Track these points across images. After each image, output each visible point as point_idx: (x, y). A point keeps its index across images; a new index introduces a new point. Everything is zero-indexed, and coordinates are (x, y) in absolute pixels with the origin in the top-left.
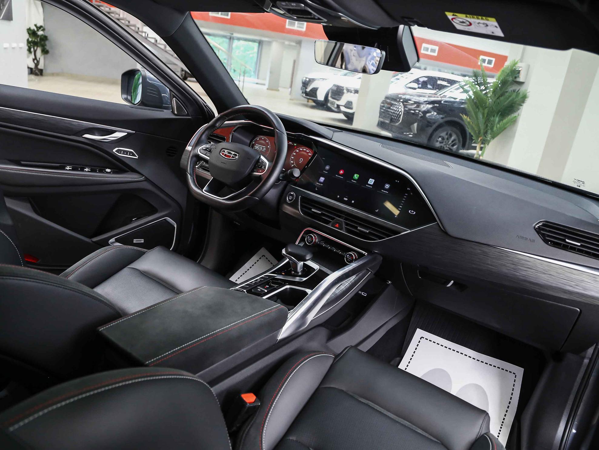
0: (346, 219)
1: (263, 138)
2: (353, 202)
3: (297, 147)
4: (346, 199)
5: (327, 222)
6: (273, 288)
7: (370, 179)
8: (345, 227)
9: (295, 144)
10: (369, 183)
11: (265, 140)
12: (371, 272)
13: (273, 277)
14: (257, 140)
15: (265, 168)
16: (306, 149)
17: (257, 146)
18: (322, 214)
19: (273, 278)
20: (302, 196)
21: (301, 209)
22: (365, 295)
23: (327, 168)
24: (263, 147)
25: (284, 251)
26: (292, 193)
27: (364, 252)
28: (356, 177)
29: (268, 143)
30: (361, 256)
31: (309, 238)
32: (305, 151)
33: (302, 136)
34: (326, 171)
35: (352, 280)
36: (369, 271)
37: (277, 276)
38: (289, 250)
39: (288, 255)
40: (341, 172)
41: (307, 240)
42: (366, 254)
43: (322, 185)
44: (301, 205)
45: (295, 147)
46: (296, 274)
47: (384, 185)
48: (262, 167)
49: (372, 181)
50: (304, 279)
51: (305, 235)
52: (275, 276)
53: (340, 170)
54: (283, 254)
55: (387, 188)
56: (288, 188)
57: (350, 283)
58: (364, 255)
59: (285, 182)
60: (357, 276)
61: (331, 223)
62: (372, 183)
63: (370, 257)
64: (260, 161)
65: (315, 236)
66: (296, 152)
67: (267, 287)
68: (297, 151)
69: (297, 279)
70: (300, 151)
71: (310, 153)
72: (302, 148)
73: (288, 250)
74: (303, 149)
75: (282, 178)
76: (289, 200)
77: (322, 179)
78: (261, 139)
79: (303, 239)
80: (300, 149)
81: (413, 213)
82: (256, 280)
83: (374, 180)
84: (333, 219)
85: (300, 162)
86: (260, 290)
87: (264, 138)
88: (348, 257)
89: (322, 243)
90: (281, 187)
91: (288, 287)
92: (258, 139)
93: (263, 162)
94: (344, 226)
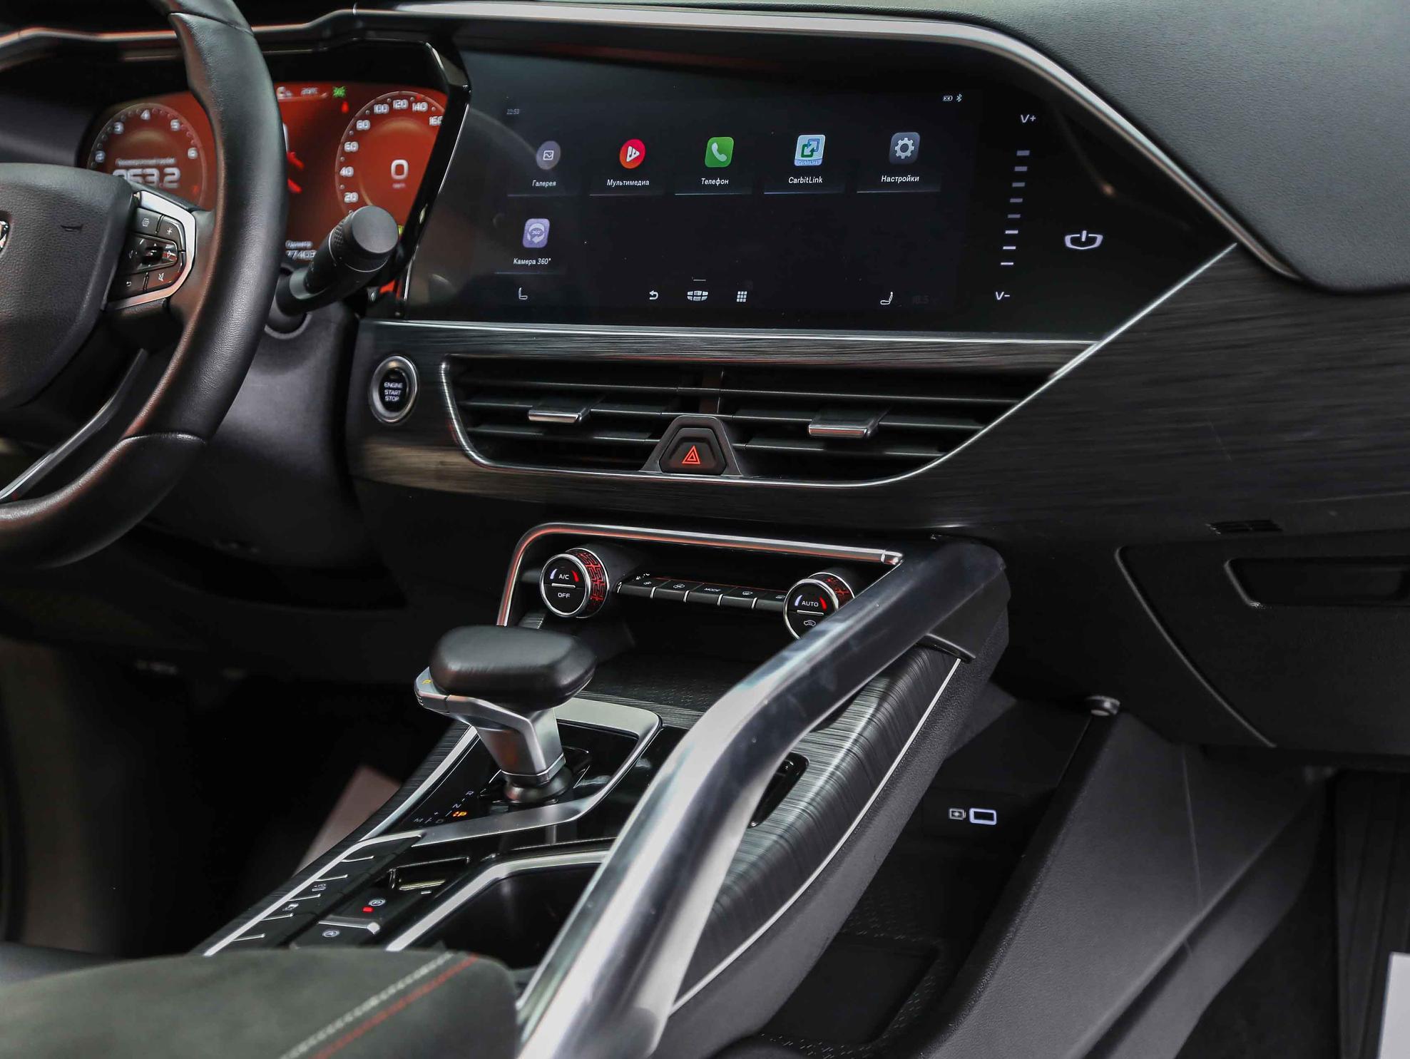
0: (730, 405)
1: (146, 115)
2: (742, 296)
3: (356, 103)
4: (700, 295)
5: (636, 457)
6: (413, 900)
7: (802, 139)
8: (736, 449)
9: (339, 92)
10: (799, 161)
11: (159, 122)
12: (966, 659)
13: (405, 847)
14: (112, 136)
15: (181, 252)
16: (407, 97)
17: (127, 168)
18: (595, 422)
19: (408, 852)
20: (452, 361)
21: (472, 437)
22: (990, 817)
23: (548, 156)
24: (163, 162)
25: (425, 687)
26: (393, 365)
27: (882, 554)
28: (720, 151)
29: (180, 134)
30: (866, 574)
31: (557, 580)
32: (408, 113)
33: (360, 24)
34: (544, 176)
35: (865, 728)
36: (951, 654)
37: (423, 835)
38: (455, 666)
39: (452, 698)
40: (632, 154)
41: (552, 593)
42: (895, 561)
43: (544, 261)
44: (461, 410)
45: (345, 108)
46: (533, 794)
47: (886, 146)
48: (160, 250)
49: (814, 145)
50: (587, 805)
51: (530, 575)
52: (416, 839)
53: (618, 149)
54: (426, 699)
55: (908, 153)
56: (365, 341)
57: (856, 749)
58: (885, 567)
59: (335, 312)
60: (883, 698)
61: (654, 454)
62: (817, 159)
63: (923, 568)
64: (145, 223)
65: (587, 560)
66: (358, 136)
67: (375, 908)
68: (363, 125)
69: (551, 815)
70: (375, 119)
71: (437, 114)
72: (383, 102)
73: (444, 669)
74: (391, 105)
75: (309, 290)
76: (389, 406)
77: (537, 230)
78: (134, 123)
79: (528, 600)
80: (372, 109)
81: (1091, 241)
82: (307, 891)
83: (822, 138)
84: (657, 427)
85: (398, 182)
86: (332, 933)
87: (150, 110)
88: (801, 607)
89: (640, 583)
90: (322, 351)
91: (500, 871)
92: (119, 128)
93: (160, 224)
94: (730, 445)
